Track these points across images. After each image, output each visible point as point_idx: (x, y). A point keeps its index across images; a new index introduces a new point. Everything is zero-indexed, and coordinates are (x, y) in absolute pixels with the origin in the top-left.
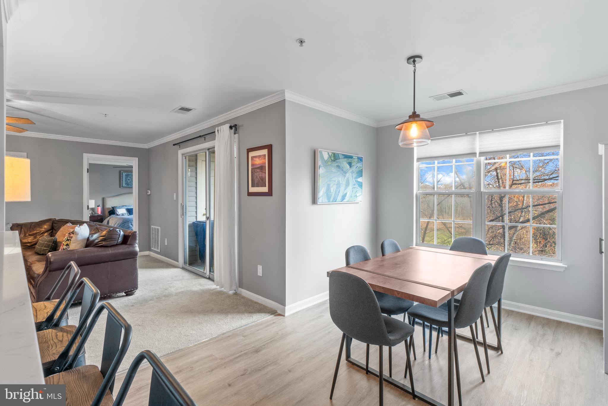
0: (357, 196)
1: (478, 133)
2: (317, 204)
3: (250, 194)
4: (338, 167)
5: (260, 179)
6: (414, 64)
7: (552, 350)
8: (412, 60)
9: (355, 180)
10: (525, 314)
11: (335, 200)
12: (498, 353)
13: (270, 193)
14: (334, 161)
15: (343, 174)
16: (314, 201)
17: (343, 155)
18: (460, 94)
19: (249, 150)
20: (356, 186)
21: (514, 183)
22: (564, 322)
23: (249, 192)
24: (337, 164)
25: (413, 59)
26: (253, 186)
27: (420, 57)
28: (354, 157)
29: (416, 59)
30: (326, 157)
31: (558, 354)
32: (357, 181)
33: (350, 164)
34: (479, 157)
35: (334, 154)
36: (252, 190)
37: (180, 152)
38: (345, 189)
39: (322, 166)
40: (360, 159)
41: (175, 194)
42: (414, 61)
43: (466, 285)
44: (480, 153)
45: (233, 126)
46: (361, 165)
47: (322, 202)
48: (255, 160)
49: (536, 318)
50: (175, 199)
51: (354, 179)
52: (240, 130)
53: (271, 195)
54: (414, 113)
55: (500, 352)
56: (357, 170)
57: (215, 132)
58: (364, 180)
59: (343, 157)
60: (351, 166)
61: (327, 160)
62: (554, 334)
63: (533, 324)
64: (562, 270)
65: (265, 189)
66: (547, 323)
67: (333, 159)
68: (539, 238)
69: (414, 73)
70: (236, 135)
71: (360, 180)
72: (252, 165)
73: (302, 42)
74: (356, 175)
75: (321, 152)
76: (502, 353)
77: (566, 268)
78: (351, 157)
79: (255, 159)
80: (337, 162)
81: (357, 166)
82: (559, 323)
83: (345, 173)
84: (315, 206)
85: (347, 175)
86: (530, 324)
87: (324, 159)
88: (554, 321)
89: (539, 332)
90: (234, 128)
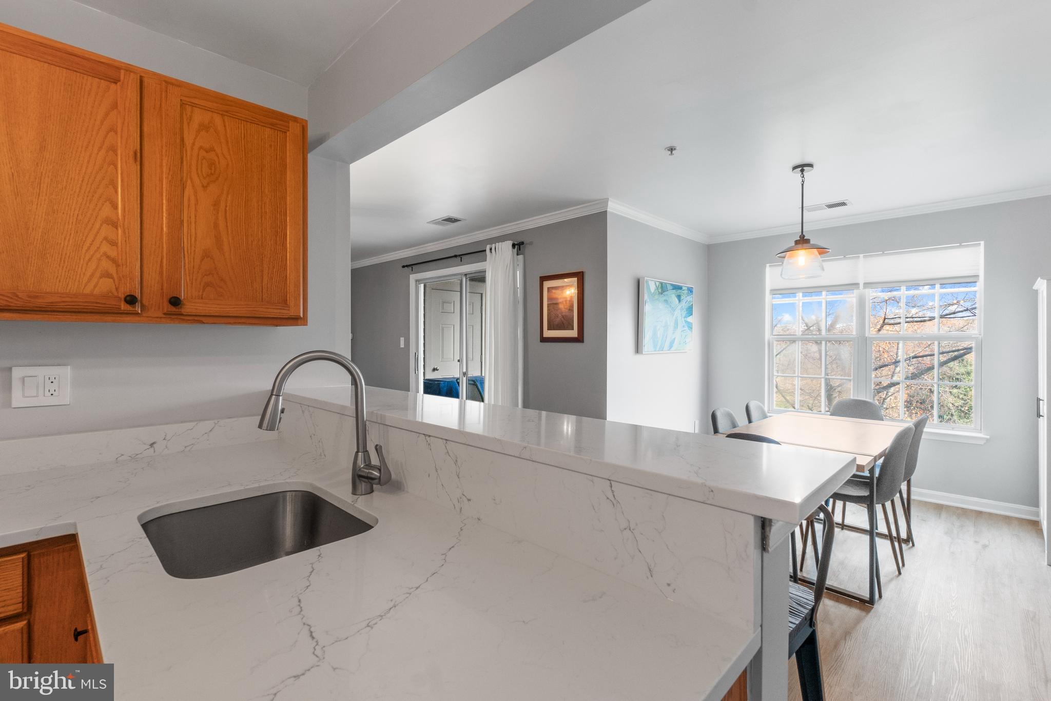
0: (686, 342)
1: (861, 255)
2: (642, 353)
3: (544, 340)
4: (666, 301)
5: (562, 319)
6: (802, 174)
7: (976, 542)
8: (800, 169)
9: (685, 320)
10: (931, 503)
11: (662, 349)
12: (908, 545)
13: (580, 339)
14: (662, 294)
15: (671, 312)
16: (638, 349)
17: (672, 285)
18: (843, 204)
19: (543, 279)
20: (685, 329)
21: (886, 322)
22: (985, 512)
23: (544, 336)
24: (665, 298)
25: (802, 167)
26: (549, 329)
27: (811, 165)
28: (684, 288)
29: (805, 168)
30: (653, 287)
31: (985, 546)
32: (686, 322)
33: (679, 297)
34: (863, 289)
35: (662, 283)
36: (548, 333)
37: (413, 277)
38: (674, 333)
39: (648, 301)
40: (690, 290)
41: (402, 340)
42: (802, 171)
43: (887, 451)
44: (865, 284)
45: (517, 244)
46: (691, 299)
47: (648, 351)
48: (555, 293)
49: (947, 508)
50: (402, 346)
51: (683, 319)
52: (528, 250)
53: (582, 341)
54: (802, 236)
55: (911, 544)
56: (687, 305)
57: (485, 251)
58: (694, 319)
59: (671, 288)
60: (680, 301)
61: (654, 292)
62: (975, 525)
63: (944, 515)
64: (982, 443)
65: (573, 333)
66: (963, 513)
67: (660, 291)
68: (914, 408)
69: (803, 185)
70: (521, 257)
71: (690, 319)
72: (549, 299)
73: (672, 149)
74: (686, 312)
75: (647, 282)
76: (913, 545)
77: (987, 440)
78: (680, 288)
79: (554, 291)
80: (664, 295)
81: (687, 299)
82: (979, 514)
83: (674, 310)
84: (638, 356)
85: (676, 313)
86: (940, 514)
87: (651, 292)
88: (972, 511)
89: (954, 523)
90: (519, 246)
